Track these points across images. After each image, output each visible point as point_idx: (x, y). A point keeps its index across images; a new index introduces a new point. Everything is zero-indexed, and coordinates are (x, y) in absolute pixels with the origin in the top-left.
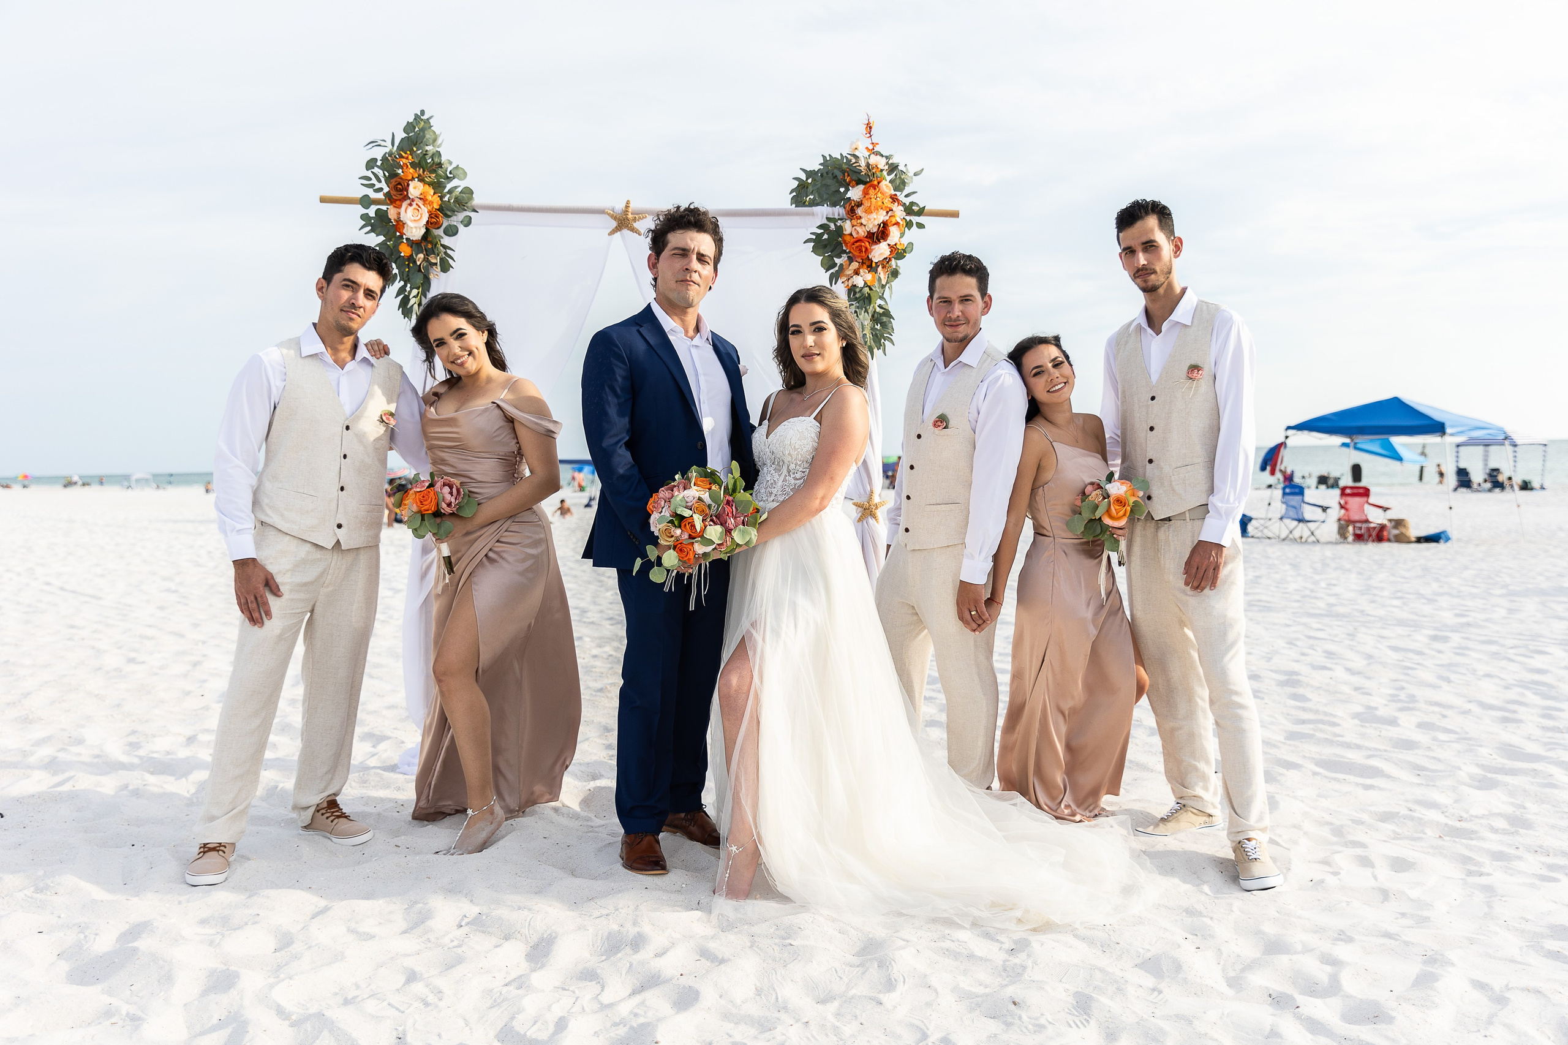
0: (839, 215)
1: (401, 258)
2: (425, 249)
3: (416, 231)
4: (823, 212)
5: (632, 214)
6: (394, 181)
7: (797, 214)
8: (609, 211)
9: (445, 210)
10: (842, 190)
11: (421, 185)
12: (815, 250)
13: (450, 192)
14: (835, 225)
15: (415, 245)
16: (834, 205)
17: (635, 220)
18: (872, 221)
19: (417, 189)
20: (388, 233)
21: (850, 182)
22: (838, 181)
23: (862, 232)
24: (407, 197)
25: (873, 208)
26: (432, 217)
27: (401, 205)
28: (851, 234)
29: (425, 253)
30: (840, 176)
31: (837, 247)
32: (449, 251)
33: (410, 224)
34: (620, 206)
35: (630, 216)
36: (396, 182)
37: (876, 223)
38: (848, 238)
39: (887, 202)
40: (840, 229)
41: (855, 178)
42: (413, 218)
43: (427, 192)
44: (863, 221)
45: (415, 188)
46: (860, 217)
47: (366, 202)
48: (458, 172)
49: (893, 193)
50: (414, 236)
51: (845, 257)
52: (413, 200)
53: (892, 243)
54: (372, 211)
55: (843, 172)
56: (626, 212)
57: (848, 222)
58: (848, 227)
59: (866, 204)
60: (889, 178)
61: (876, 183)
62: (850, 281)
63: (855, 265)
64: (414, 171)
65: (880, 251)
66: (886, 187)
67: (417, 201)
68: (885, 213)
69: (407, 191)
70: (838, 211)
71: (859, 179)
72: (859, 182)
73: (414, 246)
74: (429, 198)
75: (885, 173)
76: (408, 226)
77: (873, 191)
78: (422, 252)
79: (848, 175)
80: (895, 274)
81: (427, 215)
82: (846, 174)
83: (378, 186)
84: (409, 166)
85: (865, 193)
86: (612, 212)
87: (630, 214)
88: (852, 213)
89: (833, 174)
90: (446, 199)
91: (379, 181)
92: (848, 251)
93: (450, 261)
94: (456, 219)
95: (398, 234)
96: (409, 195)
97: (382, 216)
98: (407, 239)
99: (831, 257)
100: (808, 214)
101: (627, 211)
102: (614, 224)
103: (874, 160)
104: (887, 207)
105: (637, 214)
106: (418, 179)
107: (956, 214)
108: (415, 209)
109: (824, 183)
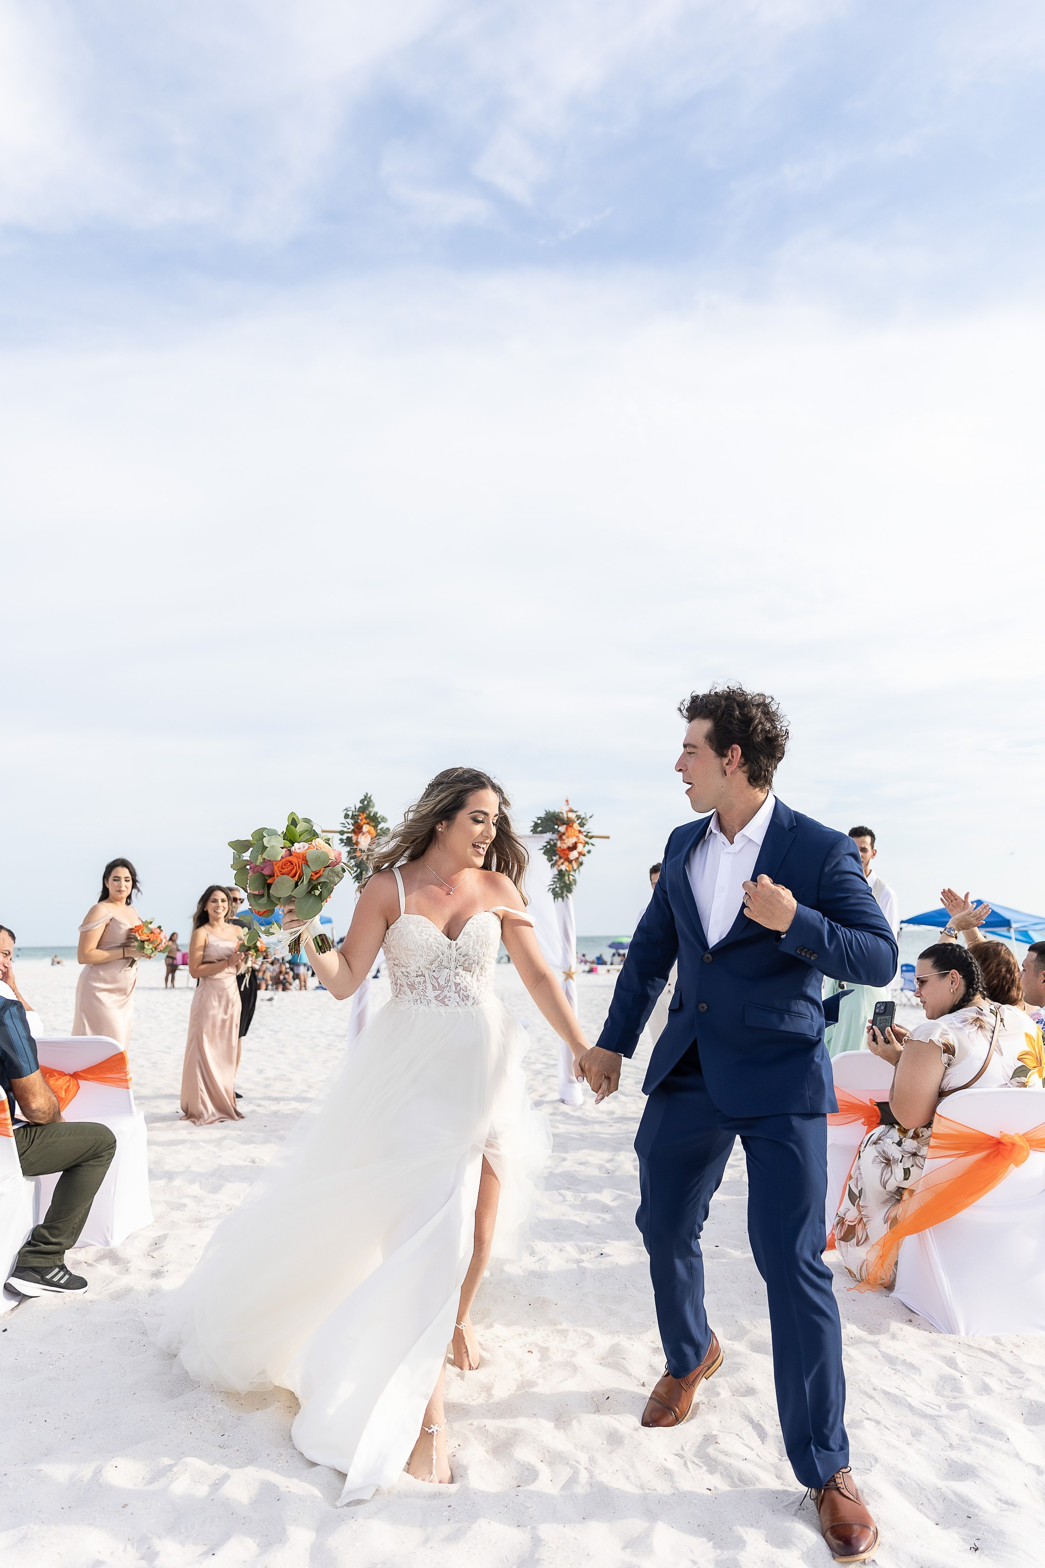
0: (555, 838)
4: (548, 836)
6: (356, 825)
7: (535, 837)
10: (556, 827)
11: (368, 826)
12: (544, 853)
14: (553, 842)
16: (553, 833)
18: (570, 842)
19: (366, 828)
22: (554, 823)
23: (565, 846)
24: (361, 831)
25: (570, 835)
27: (359, 835)
28: (560, 847)
30: (555, 821)
31: (554, 852)
37: (572, 842)
38: (559, 849)
39: (577, 833)
40: (555, 844)
41: (562, 822)
42: (364, 841)
43: (370, 828)
44: (566, 841)
46: (564, 840)
47: (342, 833)
48: (384, 820)
49: (580, 828)
50: (363, 848)
51: (557, 857)
53: (579, 851)
54: (345, 837)
55: (557, 819)
57: (559, 841)
58: (559, 844)
59: (567, 834)
60: (577, 822)
61: (571, 824)
62: (560, 868)
63: (562, 860)
64: (365, 819)
65: (573, 855)
66: (576, 826)
68: (576, 838)
69: (362, 828)
70: (555, 836)
72: (564, 824)
74: (372, 832)
75: (576, 819)
76: (361, 843)
77: (570, 828)
79: (559, 821)
80: (581, 864)
81: (370, 839)
84: (363, 818)
85: (567, 829)
88: (561, 837)
89: (551, 819)
90: (379, 832)
91: (350, 824)
95: (356, 847)
96: (363, 830)
97: (349, 839)
98: (360, 849)
99: (551, 857)
100: (540, 837)
103: (571, 815)
104: (577, 835)
106: (368, 824)
107: (608, 838)
108: (365, 837)
109: (547, 823)
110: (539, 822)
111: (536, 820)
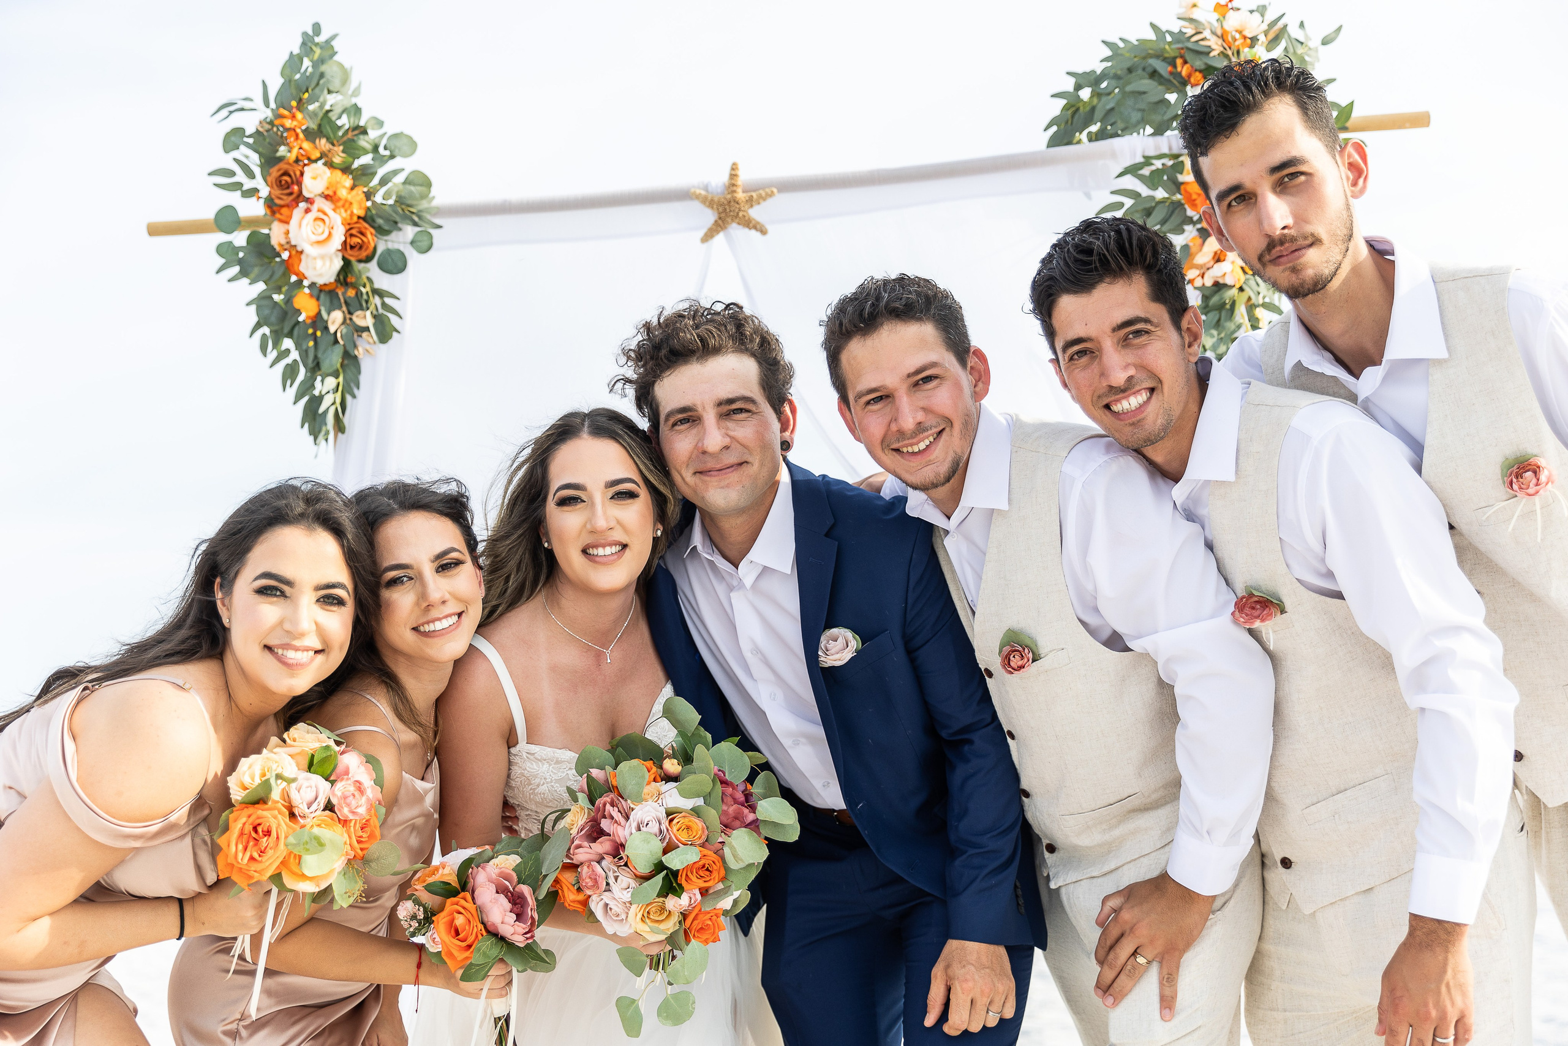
0: (1170, 148)
1: (301, 324)
2: (346, 302)
3: (324, 264)
4: (1135, 147)
5: (743, 192)
6: (275, 172)
8: (698, 191)
9: (376, 221)
11: (327, 172)
13: (384, 182)
15: (326, 294)
16: (1157, 129)
17: (750, 202)
19: (319, 179)
20: (271, 276)
21: (1189, 76)
22: (1159, 81)
24: (300, 197)
26: (352, 235)
27: (290, 217)
29: (344, 308)
30: (1164, 69)
31: (1173, 212)
32: (388, 300)
33: (309, 250)
34: (718, 179)
35: (740, 195)
36: (279, 170)
41: (1199, 64)
42: (314, 238)
43: (338, 183)
45: (314, 178)
47: (227, 220)
50: (320, 275)
51: (1190, 232)
52: (312, 203)
54: (240, 238)
55: (1169, 59)
56: (732, 186)
62: (1206, 276)
63: (1212, 244)
64: (311, 145)
67: (320, 203)
69: (299, 183)
70: (1168, 139)
73: (322, 296)
74: (343, 193)
76: (307, 256)
78: (340, 308)
79: (1185, 62)
81: (343, 231)
82: (1179, 62)
83: (248, 184)
84: (301, 136)
86: (703, 193)
87: (739, 190)
89: (1140, 69)
90: (379, 196)
91: (251, 175)
92: (1195, 218)
93: (394, 319)
94: (403, 238)
95: (294, 278)
96: (306, 193)
98: (312, 285)
101: (734, 185)
102: (709, 217)
103: (1235, 23)
105: (754, 191)
106: (324, 164)
107: (1422, 122)
108: (317, 219)
109: (1128, 88)
110: (1085, 91)
111: (1067, 90)
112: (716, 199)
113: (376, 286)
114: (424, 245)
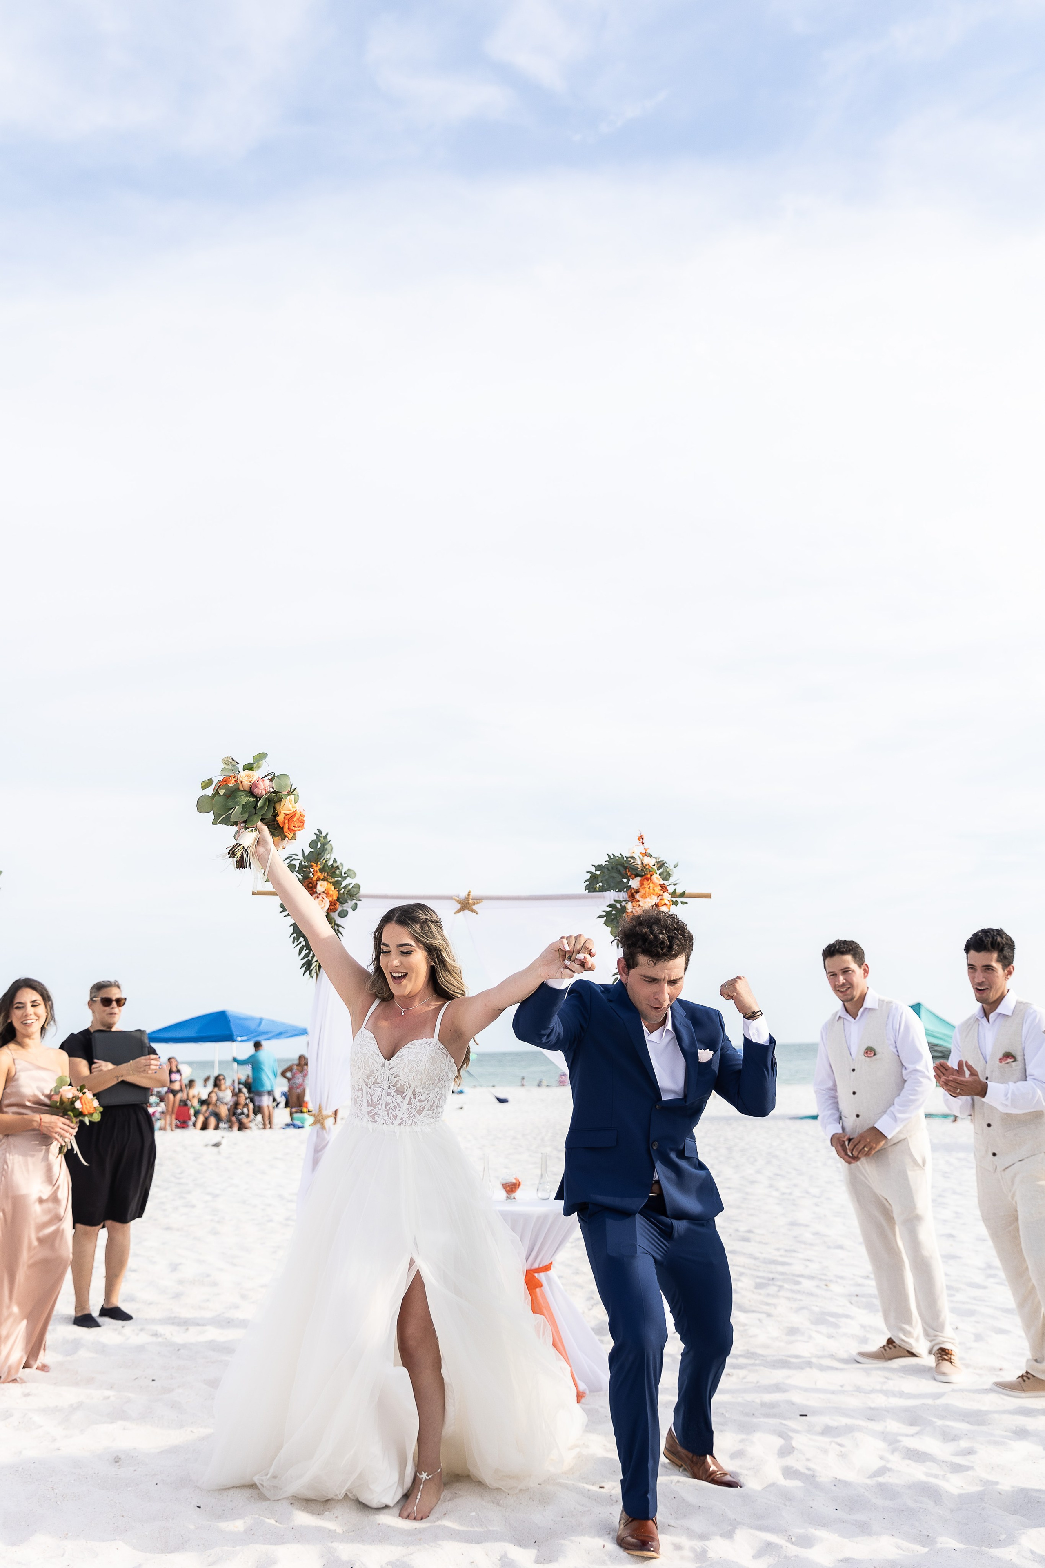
0: (623, 898)
4: (611, 896)
5: (471, 898)
7: (592, 897)
9: (341, 900)
10: (625, 880)
11: (325, 883)
12: (606, 923)
13: (345, 887)
14: (621, 905)
16: (620, 891)
17: (474, 904)
19: (323, 886)
21: (631, 876)
22: (621, 874)
25: (647, 894)
28: (632, 912)
30: (622, 871)
34: (463, 894)
35: (471, 901)
36: (308, 882)
37: (650, 905)
39: (658, 890)
40: (624, 909)
41: (633, 872)
43: (329, 888)
44: (640, 903)
45: (321, 886)
46: (639, 901)
48: (350, 873)
49: (662, 882)
52: (320, 894)
55: (625, 868)
56: (468, 898)
57: (630, 903)
58: (629, 906)
59: (642, 891)
60: (658, 872)
61: (649, 876)
64: (321, 874)
66: (657, 878)
67: (322, 895)
68: (656, 897)
69: (316, 888)
70: (623, 895)
71: (637, 874)
72: (637, 875)
74: (331, 892)
75: (655, 868)
77: (646, 882)
79: (629, 871)
81: (329, 904)
82: (627, 870)
84: (317, 872)
85: (642, 884)
86: (458, 899)
88: (632, 898)
89: (617, 868)
90: (342, 891)
94: (348, 906)
96: (317, 891)
100: (600, 897)
102: (459, 906)
103: (647, 860)
104: (657, 893)
105: (476, 899)
106: (324, 880)
107: (708, 896)
108: (320, 900)
109: (611, 875)
110: (598, 872)
111: (593, 870)
112: (462, 902)
113: (336, 922)
114: (355, 908)
